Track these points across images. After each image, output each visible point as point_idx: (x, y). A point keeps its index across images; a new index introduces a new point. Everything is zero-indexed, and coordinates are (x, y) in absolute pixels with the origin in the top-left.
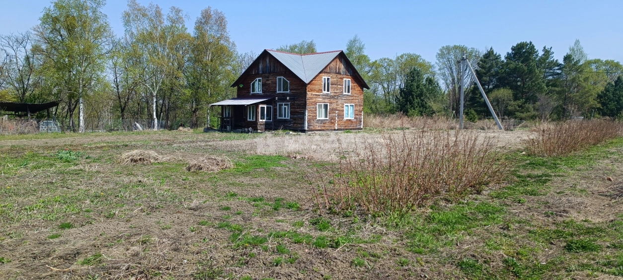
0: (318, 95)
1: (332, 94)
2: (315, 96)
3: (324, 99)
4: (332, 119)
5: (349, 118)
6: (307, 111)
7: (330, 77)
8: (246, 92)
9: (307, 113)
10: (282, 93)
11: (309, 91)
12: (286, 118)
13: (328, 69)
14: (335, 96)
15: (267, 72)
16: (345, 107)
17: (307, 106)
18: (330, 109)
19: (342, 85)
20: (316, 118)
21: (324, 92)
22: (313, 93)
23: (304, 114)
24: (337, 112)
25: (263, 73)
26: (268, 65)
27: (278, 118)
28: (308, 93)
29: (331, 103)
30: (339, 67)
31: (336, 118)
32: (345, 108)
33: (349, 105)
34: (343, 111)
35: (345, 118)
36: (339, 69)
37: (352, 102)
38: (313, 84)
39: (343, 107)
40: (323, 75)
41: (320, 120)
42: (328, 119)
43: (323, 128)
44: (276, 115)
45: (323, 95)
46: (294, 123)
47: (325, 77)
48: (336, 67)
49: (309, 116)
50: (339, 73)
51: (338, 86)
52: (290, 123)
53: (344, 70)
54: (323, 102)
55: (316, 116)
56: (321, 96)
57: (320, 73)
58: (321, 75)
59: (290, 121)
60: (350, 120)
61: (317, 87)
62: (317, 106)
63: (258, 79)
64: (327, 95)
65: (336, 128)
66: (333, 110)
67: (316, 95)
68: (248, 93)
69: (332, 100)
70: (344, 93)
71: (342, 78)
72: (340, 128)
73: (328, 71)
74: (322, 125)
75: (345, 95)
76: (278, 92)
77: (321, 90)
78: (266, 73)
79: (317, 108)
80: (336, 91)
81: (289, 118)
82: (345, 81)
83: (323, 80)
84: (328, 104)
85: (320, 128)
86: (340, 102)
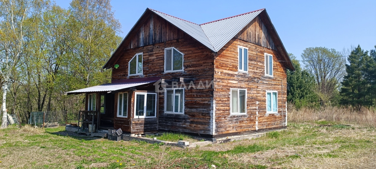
0: (232, 75)
1: (251, 75)
2: (226, 77)
3: (240, 81)
4: (252, 113)
5: (272, 112)
6: (214, 101)
7: (247, 48)
8: (122, 74)
9: (214, 106)
10: (173, 73)
11: (217, 67)
12: (179, 113)
13: (246, 35)
14: (255, 78)
15: (151, 43)
16: (267, 95)
17: (215, 93)
18: (248, 98)
19: (263, 63)
20: (229, 114)
21: (239, 70)
22: (225, 71)
23: (209, 106)
24: (257, 103)
25: (145, 45)
26: (152, 32)
27: (166, 112)
28: (216, 70)
29: (249, 89)
30: (258, 35)
31: (257, 113)
32: (267, 97)
33: (272, 92)
34: (265, 101)
35: (268, 112)
36: (259, 38)
37: (274, 89)
38: (224, 56)
39: (265, 96)
40: (239, 43)
41: (234, 117)
42: (245, 114)
43: (239, 130)
44: (163, 108)
45: (239, 76)
46: (192, 122)
47: (241, 47)
48: (255, 35)
49: (218, 110)
50: (259, 44)
51: (259, 63)
52: (186, 122)
53: (265, 40)
54: (239, 87)
55: (229, 110)
56: (235, 78)
57: (235, 39)
58: (235, 42)
59: (184, 119)
60: (273, 115)
61: (230, 62)
62: (231, 93)
63: (137, 55)
64: (244, 75)
65: (257, 129)
66: (253, 100)
67: (229, 74)
68: (124, 75)
69: (251, 84)
70: (266, 75)
71: (262, 52)
72: (262, 128)
73: (245, 39)
74: (238, 124)
75: (266, 78)
76: (166, 72)
77: (236, 68)
78: (149, 45)
79: (231, 96)
80: (255, 71)
81: (183, 113)
82: (267, 56)
83: (238, 51)
84: (246, 90)
85: (234, 131)
86: (260, 88)
